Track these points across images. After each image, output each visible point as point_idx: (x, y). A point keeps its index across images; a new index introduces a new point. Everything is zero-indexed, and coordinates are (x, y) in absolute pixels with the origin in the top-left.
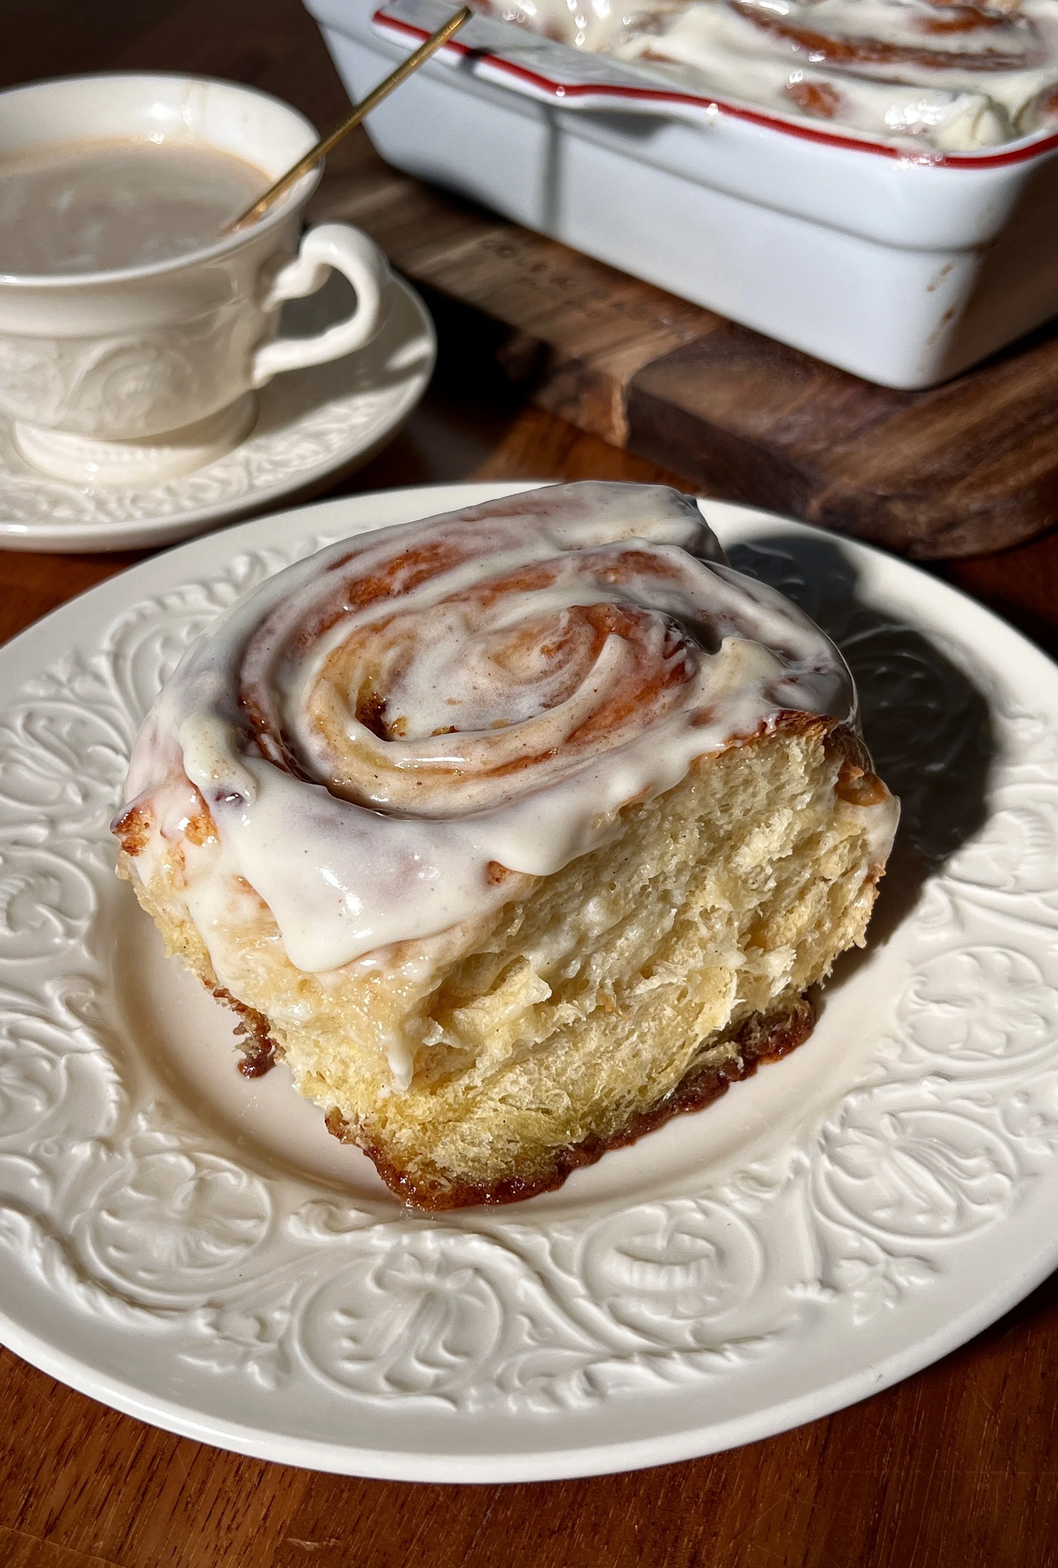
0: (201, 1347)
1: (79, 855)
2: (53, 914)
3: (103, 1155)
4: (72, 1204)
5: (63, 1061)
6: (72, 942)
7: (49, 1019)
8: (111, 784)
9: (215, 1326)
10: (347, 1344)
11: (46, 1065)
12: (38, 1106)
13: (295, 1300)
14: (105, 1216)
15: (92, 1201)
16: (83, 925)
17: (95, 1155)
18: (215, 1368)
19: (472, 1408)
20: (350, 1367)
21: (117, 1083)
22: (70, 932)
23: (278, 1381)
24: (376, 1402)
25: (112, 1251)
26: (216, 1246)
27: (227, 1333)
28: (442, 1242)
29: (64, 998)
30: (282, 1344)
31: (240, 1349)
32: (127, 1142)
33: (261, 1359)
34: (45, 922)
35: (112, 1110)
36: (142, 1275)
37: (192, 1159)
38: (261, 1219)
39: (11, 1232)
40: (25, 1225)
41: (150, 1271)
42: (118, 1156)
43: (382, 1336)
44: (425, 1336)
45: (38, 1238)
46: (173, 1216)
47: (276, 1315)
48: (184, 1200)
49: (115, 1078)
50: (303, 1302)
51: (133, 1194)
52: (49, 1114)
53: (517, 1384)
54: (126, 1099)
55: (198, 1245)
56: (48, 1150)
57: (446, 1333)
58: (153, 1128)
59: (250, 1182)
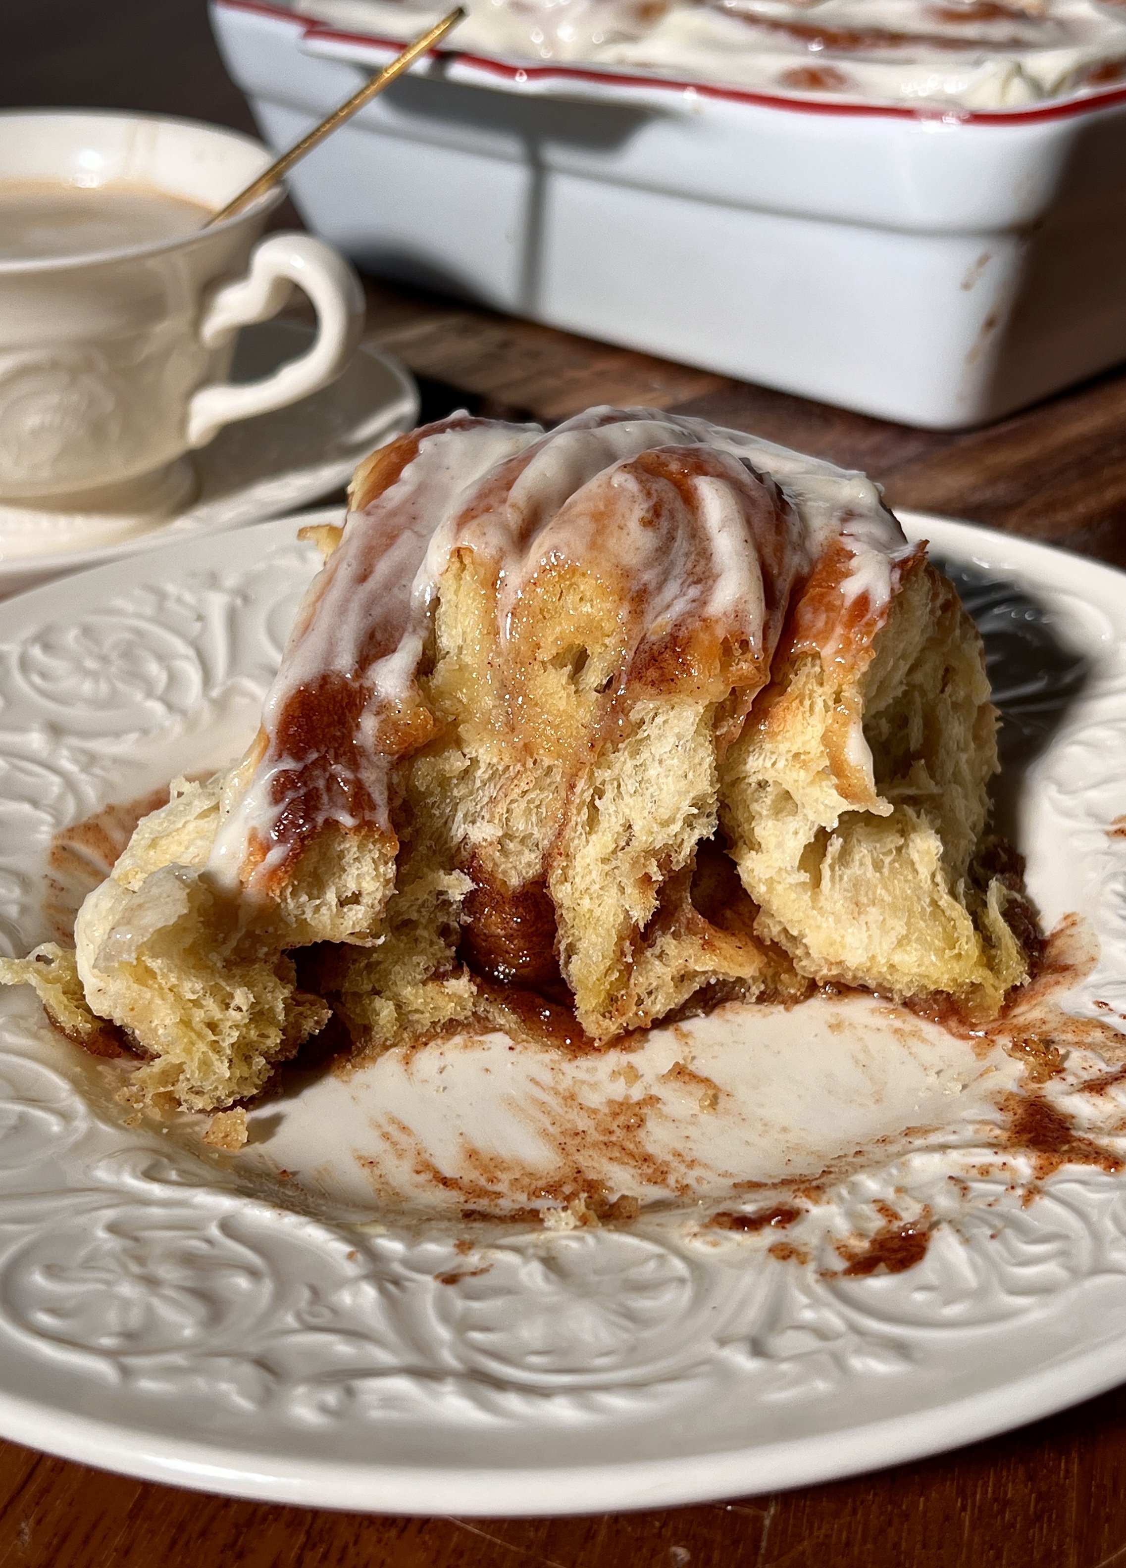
2: (26, 1105)
3: (391, 1288)
4: (418, 1344)
5: (214, 1231)
6: (78, 1124)
7: (146, 1202)
10: (921, 1296)
11: (198, 1244)
12: (242, 1282)
14: (477, 1336)
15: (443, 1333)
16: (72, 1103)
17: (382, 1291)
20: (956, 1310)
21: (311, 1223)
22: (64, 1116)
23: (907, 1359)
24: (1035, 1317)
25: (535, 1360)
26: (649, 1298)
27: (786, 1355)
28: (883, 1176)
29: (137, 1172)
30: (857, 1331)
31: (823, 1358)
32: (397, 1268)
33: (857, 1352)
34: (22, 1117)
35: (341, 1248)
36: (601, 1361)
38: (660, 1257)
39: (389, 1401)
40: (402, 1385)
41: (607, 1354)
42: (407, 1284)
43: (947, 1270)
44: (994, 1247)
45: (435, 1386)
46: (555, 1299)
47: (808, 1315)
48: (547, 1279)
49: (303, 1219)
50: (820, 1290)
51: (475, 1305)
52: (267, 1287)
54: (344, 1233)
55: (628, 1307)
56: (314, 1315)
57: (1010, 1234)
58: (411, 1244)
59: (596, 1237)
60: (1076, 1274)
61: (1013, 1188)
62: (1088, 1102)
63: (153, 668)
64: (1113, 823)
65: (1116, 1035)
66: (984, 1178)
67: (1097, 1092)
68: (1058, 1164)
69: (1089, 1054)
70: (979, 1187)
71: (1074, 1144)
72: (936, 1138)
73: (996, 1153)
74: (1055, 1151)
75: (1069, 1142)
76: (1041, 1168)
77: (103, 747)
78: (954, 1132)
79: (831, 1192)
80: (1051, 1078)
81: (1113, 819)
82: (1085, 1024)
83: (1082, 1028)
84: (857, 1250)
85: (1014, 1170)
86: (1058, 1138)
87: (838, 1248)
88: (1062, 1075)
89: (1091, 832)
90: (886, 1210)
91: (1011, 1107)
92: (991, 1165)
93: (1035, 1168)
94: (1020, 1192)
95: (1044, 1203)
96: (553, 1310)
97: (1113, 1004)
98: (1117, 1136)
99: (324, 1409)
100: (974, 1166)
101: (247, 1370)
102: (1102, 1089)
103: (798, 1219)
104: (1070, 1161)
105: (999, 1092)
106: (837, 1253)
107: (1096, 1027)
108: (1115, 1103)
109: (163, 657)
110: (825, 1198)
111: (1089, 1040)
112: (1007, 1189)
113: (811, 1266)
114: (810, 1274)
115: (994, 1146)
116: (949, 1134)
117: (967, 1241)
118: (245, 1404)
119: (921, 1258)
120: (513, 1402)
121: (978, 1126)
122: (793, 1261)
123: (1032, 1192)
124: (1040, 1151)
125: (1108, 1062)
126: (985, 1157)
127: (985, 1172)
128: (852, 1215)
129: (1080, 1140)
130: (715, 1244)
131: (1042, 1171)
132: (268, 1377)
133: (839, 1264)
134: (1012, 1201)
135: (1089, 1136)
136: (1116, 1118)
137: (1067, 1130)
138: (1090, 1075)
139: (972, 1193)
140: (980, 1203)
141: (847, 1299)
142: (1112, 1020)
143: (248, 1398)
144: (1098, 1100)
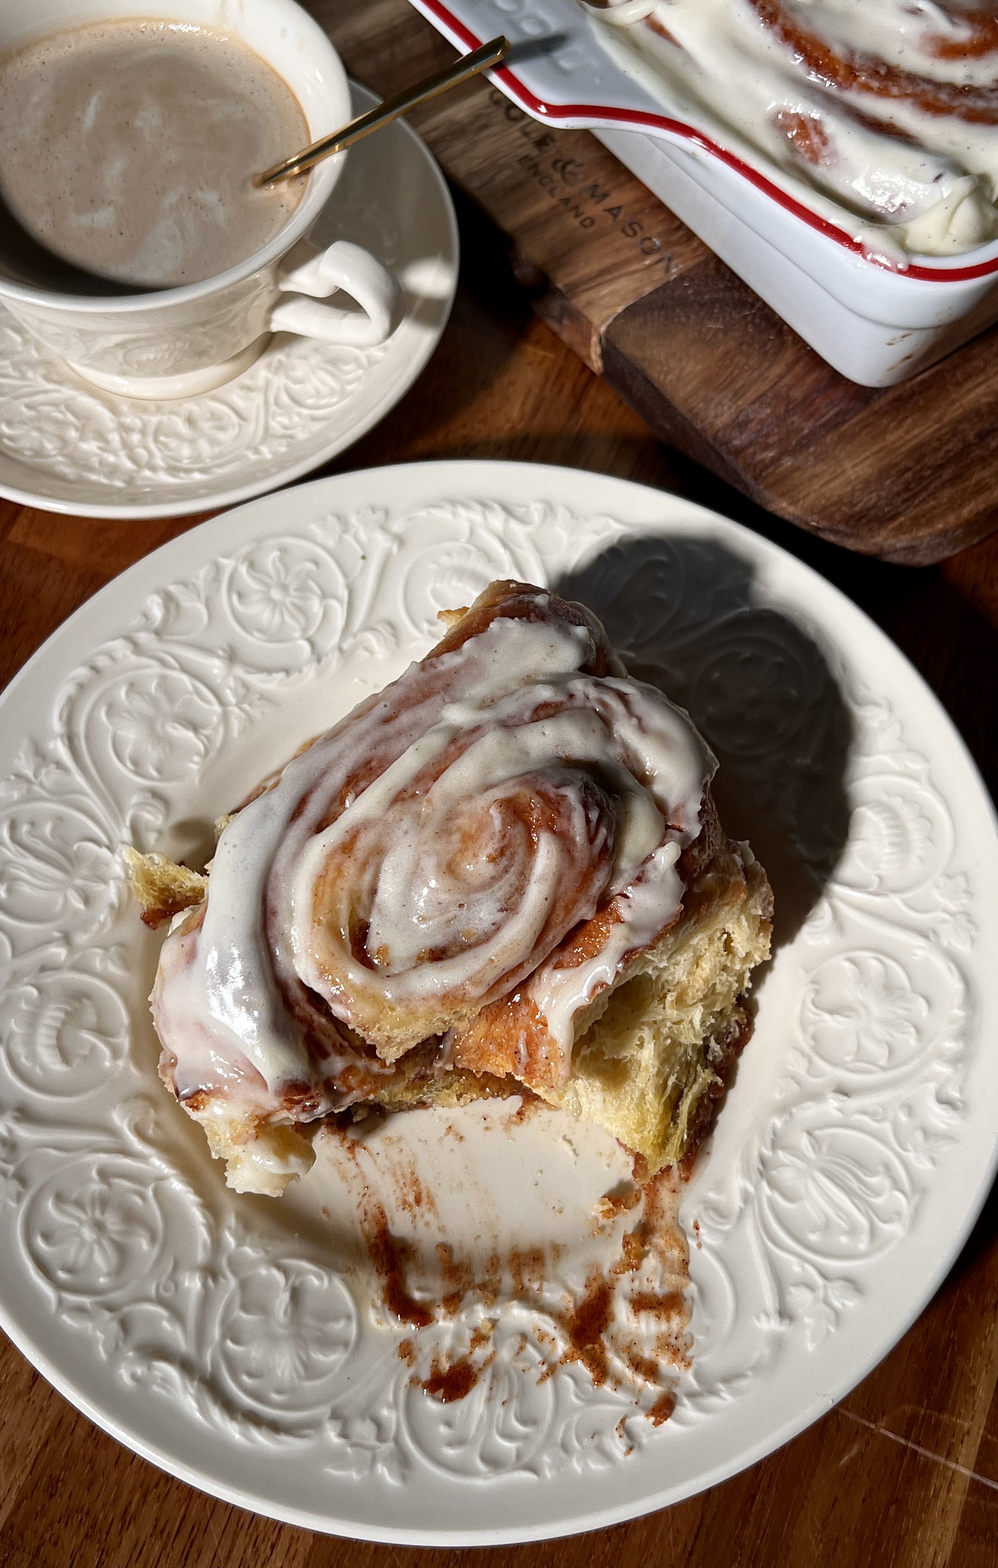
0: (337, 1458)
1: (98, 965)
2: (97, 1037)
3: (210, 1282)
4: (201, 1337)
5: (150, 1191)
6: (121, 1063)
7: (126, 1152)
8: (105, 882)
9: (344, 1435)
10: (443, 1429)
11: (137, 1200)
12: (145, 1244)
13: (396, 1394)
14: (229, 1344)
15: (216, 1332)
16: (124, 1041)
17: (205, 1285)
18: (355, 1476)
19: (548, 1474)
20: (450, 1452)
21: (200, 1204)
22: (116, 1053)
23: (404, 1478)
24: (478, 1483)
25: (245, 1379)
26: (325, 1355)
27: (354, 1439)
28: (492, 1311)
29: (132, 1125)
30: (397, 1440)
31: (368, 1454)
32: (224, 1263)
33: (385, 1461)
34: (93, 1048)
35: (203, 1234)
36: (275, 1397)
37: (279, 1267)
38: (349, 1316)
39: (166, 1381)
40: (175, 1374)
41: (279, 1392)
42: (222, 1280)
43: (467, 1415)
44: (500, 1411)
45: (188, 1383)
46: (281, 1331)
47: (385, 1413)
48: (285, 1312)
49: (196, 1198)
50: (402, 1396)
51: (244, 1315)
52: (156, 1251)
53: (575, 1443)
54: (211, 1220)
55: (309, 1357)
56: (166, 1289)
57: (515, 1404)
58: (240, 1243)
59: (330, 1281)
60: (519, 1461)
61: (543, 1362)
62: (628, 1314)
63: (316, 607)
65: (684, 1260)
66: (538, 1344)
67: (635, 1310)
68: (575, 1358)
69: (659, 1266)
70: (530, 1348)
71: (595, 1347)
73: (555, 1327)
74: (580, 1348)
75: (594, 1343)
76: (566, 1356)
77: (257, 680)
79: (458, 1311)
80: (629, 1271)
82: (676, 1237)
83: (672, 1240)
84: (441, 1368)
85: (555, 1347)
86: (590, 1337)
87: (434, 1361)
88: (635, 1274)
90: (475, 1341)
91: (592, 1287)
92: (548, 1336)
93: (564, 1353)
94: (544, 1368)
95: (549, 1387)
96: (274, 1340)
97: (702, 1230)
98: (619, 1355)
99: (134, 1377)
100: (539, 1331)
101: (114, 1327)
102: (639, 1309)
103: (431, 1323)
104: (581, 1359)
105: (597, 1268)
106: (431, 1363)
107: (679, 1244)
108: (638, 1326)
109: (325, 595)
110: (451, 1315)
111: (669, 1254)
112: (540, 1362)
113: (411, 1371)
114: (407, 1376)
115: (559, 1319)
116: (547, 1288)
117: (489, 1400)
118: (103, 1355)
119: (462, 1397)
120: (216, 1413)
121: (565, 1294)
122: (406, 1361)
123: (551, 1371)
124: (575, 1342)
125: (662, 1283)
126: (548, 1325)
127: (541, 1338)
128: (458, 1336)
129: (600, 1345)
130: (379, 1323)
131: (567, 1358)
132: (121, 1335)
133: (426, 1375)
134: (535, 1373)
135: (607, 1344)
136: (630, 1338)
137: (601, 1332)
138: (646, 1288)
139: (523, 1353)
140: (520, 1365)
141: (410, 1411)
142: (692, 1243)
143: (106, 1350)
144: (632, 1317)
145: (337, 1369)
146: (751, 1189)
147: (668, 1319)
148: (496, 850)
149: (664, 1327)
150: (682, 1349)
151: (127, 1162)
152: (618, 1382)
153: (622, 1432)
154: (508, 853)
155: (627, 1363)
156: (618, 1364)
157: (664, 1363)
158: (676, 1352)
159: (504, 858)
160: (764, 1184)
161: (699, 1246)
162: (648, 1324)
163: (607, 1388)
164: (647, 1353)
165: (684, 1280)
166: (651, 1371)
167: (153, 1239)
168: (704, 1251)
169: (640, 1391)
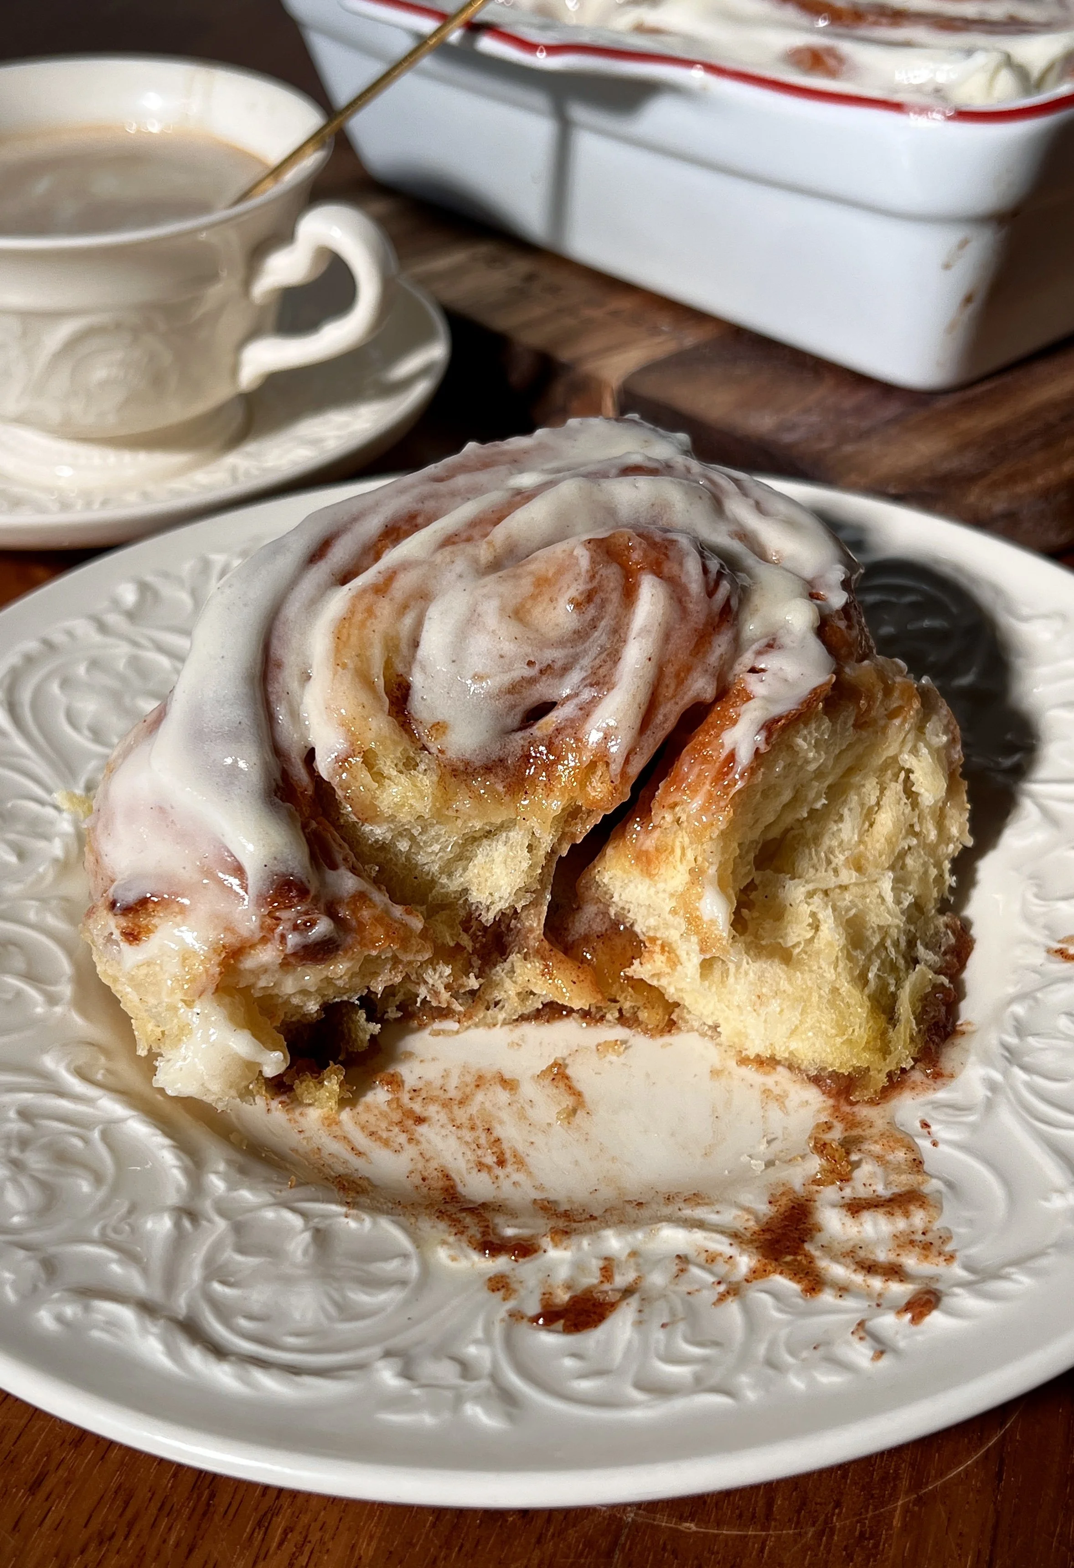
0: (397, 1402)
1: (32, 916)
2: (27, 983)
3: (187, 1224)
4: (170, 1282)
5: (96, 1135)
6: (58, 1010)
7: (61, 1093)
8: (47, 838)
9: (406, 1374)
10: (569, 1363)
11: (78, 1143)
12: (85, 1186)
13: (487, 1330)
14: (217, 1287)
15: (196, 1275)
16: (66, 990)
17: (177, 1225)
18: (427, 1419)
19: (751, 1396)
20: (585, 1386)
21: (174, 1147)
22: (52, 1000)
23: (510, 1417)
24: (637, 1414)
25: (243, 1323)
26: (367, 1294)
27: (424, 1381)
28: (629, 1238)
29: (72, 1066)
30: (494, 1377)
31: (449, 1394)
32: (207, 1206)
33: (477, 1399)
34: (19, 994)
35: (178, 1176)
36: (291, 1340)
37: (294, 1210)
38: (405, 1256)
39: (112, 1325)
40: (127, 1314)
41: (297, 1335)
42: (204, 1223)
43: (607, 1346)
44: (659, 1335)
45: (148, 1324)
46: (299, 1272)
47: (472, 1350)
48: (305, 1252)
49: (167, 1142)
50: (498, 1331)
51: (239, 1258)
52: (101, 1195)
53: (790, 1359)
54: (189, 1162)
55: (344, 1297)
56: (116, 1230)
57: (681, 1327)
58: (232, 1186)
59: (375, 1223)
60: (699, 1385)
61: (719, 1283)
62: (841, 1219)
64: (1060, 942)
65: (914, 1160)
66: (707, 1265)
67: (852, 1213)
68: (770, 1273)
69: (879, 1171)
70: (695, 1271)
71: (799, 1258)
72: (701, 1213)
73: (731, 1245)
74: (776, 1260)
75: (795, 1254)
76: (754, 1272)
78: (718, 1212)
79: (574, 1239)
80: (833, 1183)
81: (1061, 937)
82: (897, 1141)
83: (892, 1144)
84: (556, 1299)
85: (735, 1266)
86: (788, 1247)
87: (544, 1294)
88: (844, 1184)
89: (1036, 944)
90: (608, 1270)
91: (779, 1203)
92: (721, 1255)
93: (751, 1269)
94: (722, 1288)
95: (733, 1307)
96: (288, 1281)
97: (934, 1128)
98: (838, 1262)
99: (60, 1319)
100: (707, 1251)
101: (32, 1266)
102: (857, 1212)
103: (535, 1255)
104: (781, 1273)
105: (783, 1184)
106: (541, 1297)
107: (903, 1146)
108: (860, 1229)
110: (564, 1244)
111: (890, 1157)
112: (713, 1283)
113: (509, 1305)
114: (503, 1310)
115: (735, 1236)
116: (712, 1212)
117: (639, 1323)
118: (11, 1296)
119: (596, 1326)
120: (195, 1357)
121: (740, 1213)
122: (500, 1294)
123: (734, 1291)
124: (763, 1256)
125: (887, 1185)
126: (721, 1245)
127: (711, 1259)
128: (579, 1266)
129: (805, 1256)
130: (454, 1259)
131: (756, 1274)
132: (43, 1275)
133: (533, 1307)
134: (709, 1296)
135: (817, 1253)
136: (851, 1243)
137: (804, 1241)
138: (863, 1193)
139: (684, 1277)
140: (684, 1288)
141: (510, 1345)
142: (924, 1144)
143: (16, 1290)
144: (849, 1221)
145: (389, 1310)
146: (998, 1077)
147: (907, 1214)
148: (581, 594)
149: (901, 1224)
150: (937, 1242)
151: (65, 1104)
152: (843, 1290)
153: (862, 1334)
154: (597, 600)
155: (853, 1267)
156: (838, 1271)
157: (911, 1262)
158: (927, 1247)
159: (592, 605)
160: (1017, 1072)
161: (935, 1144)
162: (875, 1224)
163: (827, 1297)
164: (882, 1256)
165: (920, 1178)
166: (894, 1272)
167: (98, 1179)
168: (942, 1147)
169: (880, 1295)
